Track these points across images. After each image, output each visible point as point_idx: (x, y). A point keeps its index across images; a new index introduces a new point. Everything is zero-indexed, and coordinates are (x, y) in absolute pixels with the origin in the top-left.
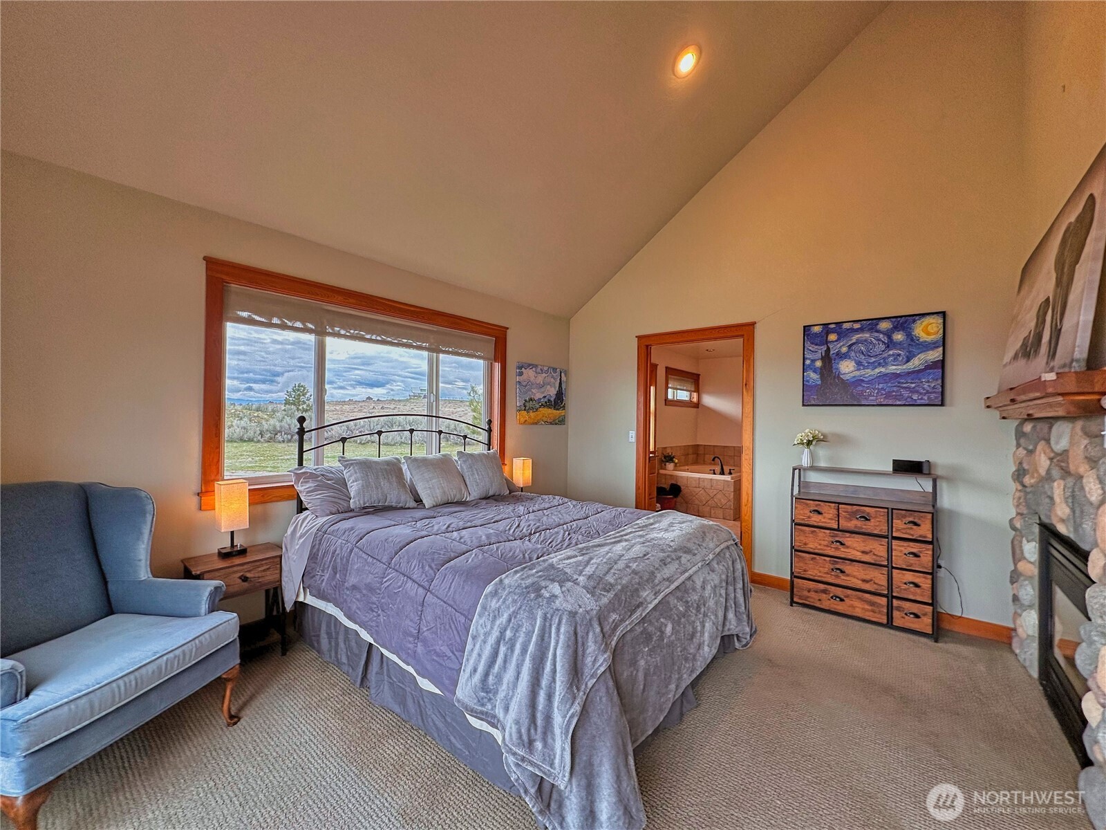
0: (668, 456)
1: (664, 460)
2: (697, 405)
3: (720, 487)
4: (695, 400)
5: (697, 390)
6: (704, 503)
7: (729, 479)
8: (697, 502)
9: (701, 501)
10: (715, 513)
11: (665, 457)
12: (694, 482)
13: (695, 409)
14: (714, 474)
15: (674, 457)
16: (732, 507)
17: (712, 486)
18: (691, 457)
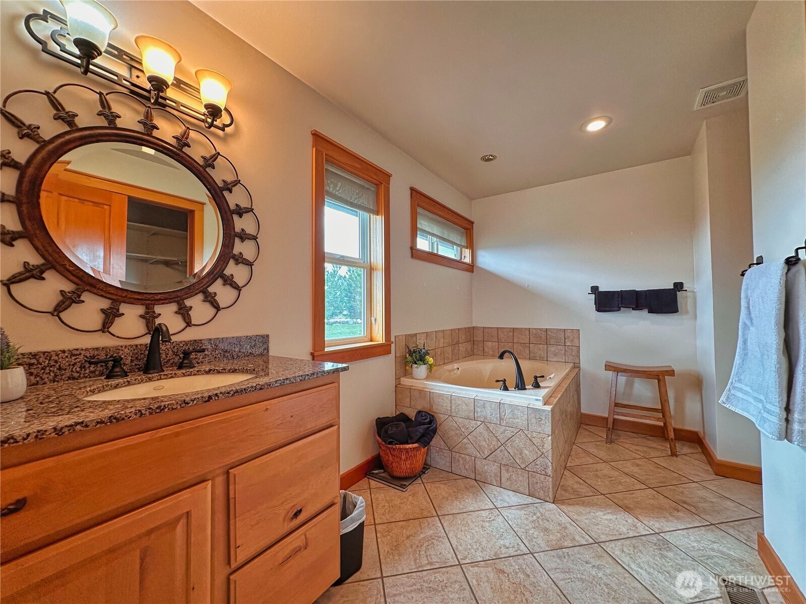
0: (415, 352)
1: (409, 358)
2: (471, 268)
3: (521, 422)
4: (468, 260)
5: (471, 244)
6: (487, 454)
7: (539, 405)
8: (471, 450)
9: (480, 449)
10: (509, 479)
11: (411, 353)
12: (464, 407)
13: (469, 274)
14: (506, 389)
15: (427, 353)
16: (550, 471)
17: (501, 419)
18: (462, 348)
